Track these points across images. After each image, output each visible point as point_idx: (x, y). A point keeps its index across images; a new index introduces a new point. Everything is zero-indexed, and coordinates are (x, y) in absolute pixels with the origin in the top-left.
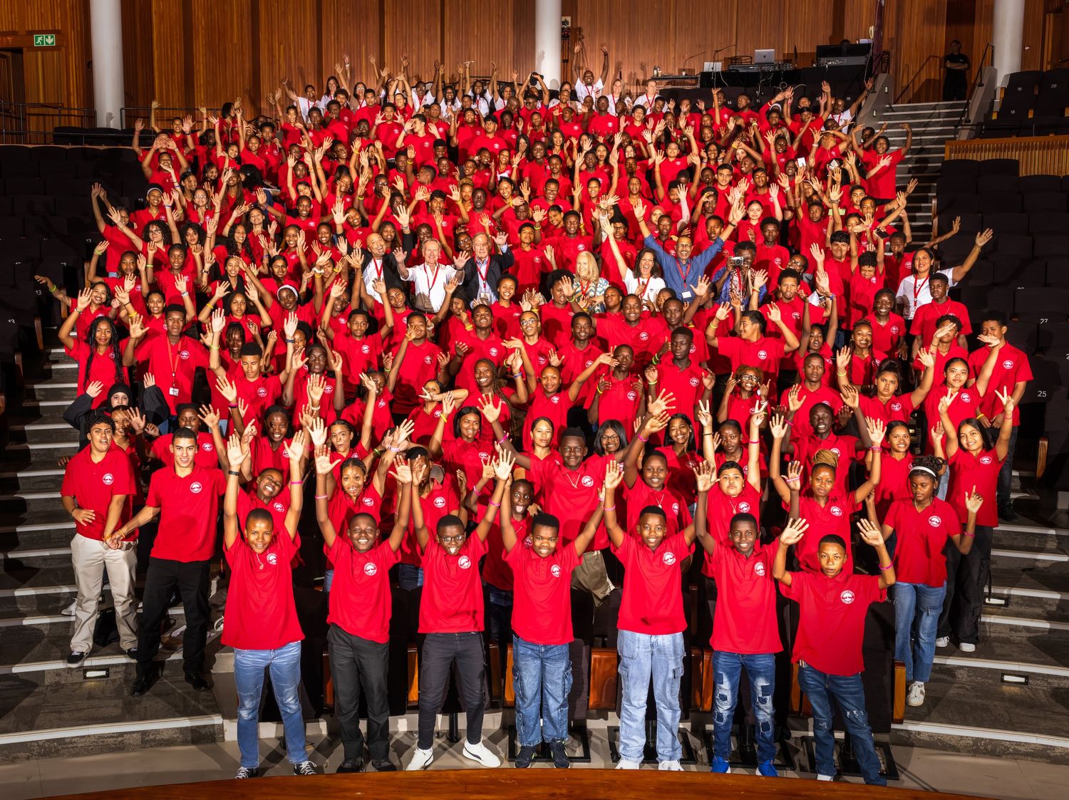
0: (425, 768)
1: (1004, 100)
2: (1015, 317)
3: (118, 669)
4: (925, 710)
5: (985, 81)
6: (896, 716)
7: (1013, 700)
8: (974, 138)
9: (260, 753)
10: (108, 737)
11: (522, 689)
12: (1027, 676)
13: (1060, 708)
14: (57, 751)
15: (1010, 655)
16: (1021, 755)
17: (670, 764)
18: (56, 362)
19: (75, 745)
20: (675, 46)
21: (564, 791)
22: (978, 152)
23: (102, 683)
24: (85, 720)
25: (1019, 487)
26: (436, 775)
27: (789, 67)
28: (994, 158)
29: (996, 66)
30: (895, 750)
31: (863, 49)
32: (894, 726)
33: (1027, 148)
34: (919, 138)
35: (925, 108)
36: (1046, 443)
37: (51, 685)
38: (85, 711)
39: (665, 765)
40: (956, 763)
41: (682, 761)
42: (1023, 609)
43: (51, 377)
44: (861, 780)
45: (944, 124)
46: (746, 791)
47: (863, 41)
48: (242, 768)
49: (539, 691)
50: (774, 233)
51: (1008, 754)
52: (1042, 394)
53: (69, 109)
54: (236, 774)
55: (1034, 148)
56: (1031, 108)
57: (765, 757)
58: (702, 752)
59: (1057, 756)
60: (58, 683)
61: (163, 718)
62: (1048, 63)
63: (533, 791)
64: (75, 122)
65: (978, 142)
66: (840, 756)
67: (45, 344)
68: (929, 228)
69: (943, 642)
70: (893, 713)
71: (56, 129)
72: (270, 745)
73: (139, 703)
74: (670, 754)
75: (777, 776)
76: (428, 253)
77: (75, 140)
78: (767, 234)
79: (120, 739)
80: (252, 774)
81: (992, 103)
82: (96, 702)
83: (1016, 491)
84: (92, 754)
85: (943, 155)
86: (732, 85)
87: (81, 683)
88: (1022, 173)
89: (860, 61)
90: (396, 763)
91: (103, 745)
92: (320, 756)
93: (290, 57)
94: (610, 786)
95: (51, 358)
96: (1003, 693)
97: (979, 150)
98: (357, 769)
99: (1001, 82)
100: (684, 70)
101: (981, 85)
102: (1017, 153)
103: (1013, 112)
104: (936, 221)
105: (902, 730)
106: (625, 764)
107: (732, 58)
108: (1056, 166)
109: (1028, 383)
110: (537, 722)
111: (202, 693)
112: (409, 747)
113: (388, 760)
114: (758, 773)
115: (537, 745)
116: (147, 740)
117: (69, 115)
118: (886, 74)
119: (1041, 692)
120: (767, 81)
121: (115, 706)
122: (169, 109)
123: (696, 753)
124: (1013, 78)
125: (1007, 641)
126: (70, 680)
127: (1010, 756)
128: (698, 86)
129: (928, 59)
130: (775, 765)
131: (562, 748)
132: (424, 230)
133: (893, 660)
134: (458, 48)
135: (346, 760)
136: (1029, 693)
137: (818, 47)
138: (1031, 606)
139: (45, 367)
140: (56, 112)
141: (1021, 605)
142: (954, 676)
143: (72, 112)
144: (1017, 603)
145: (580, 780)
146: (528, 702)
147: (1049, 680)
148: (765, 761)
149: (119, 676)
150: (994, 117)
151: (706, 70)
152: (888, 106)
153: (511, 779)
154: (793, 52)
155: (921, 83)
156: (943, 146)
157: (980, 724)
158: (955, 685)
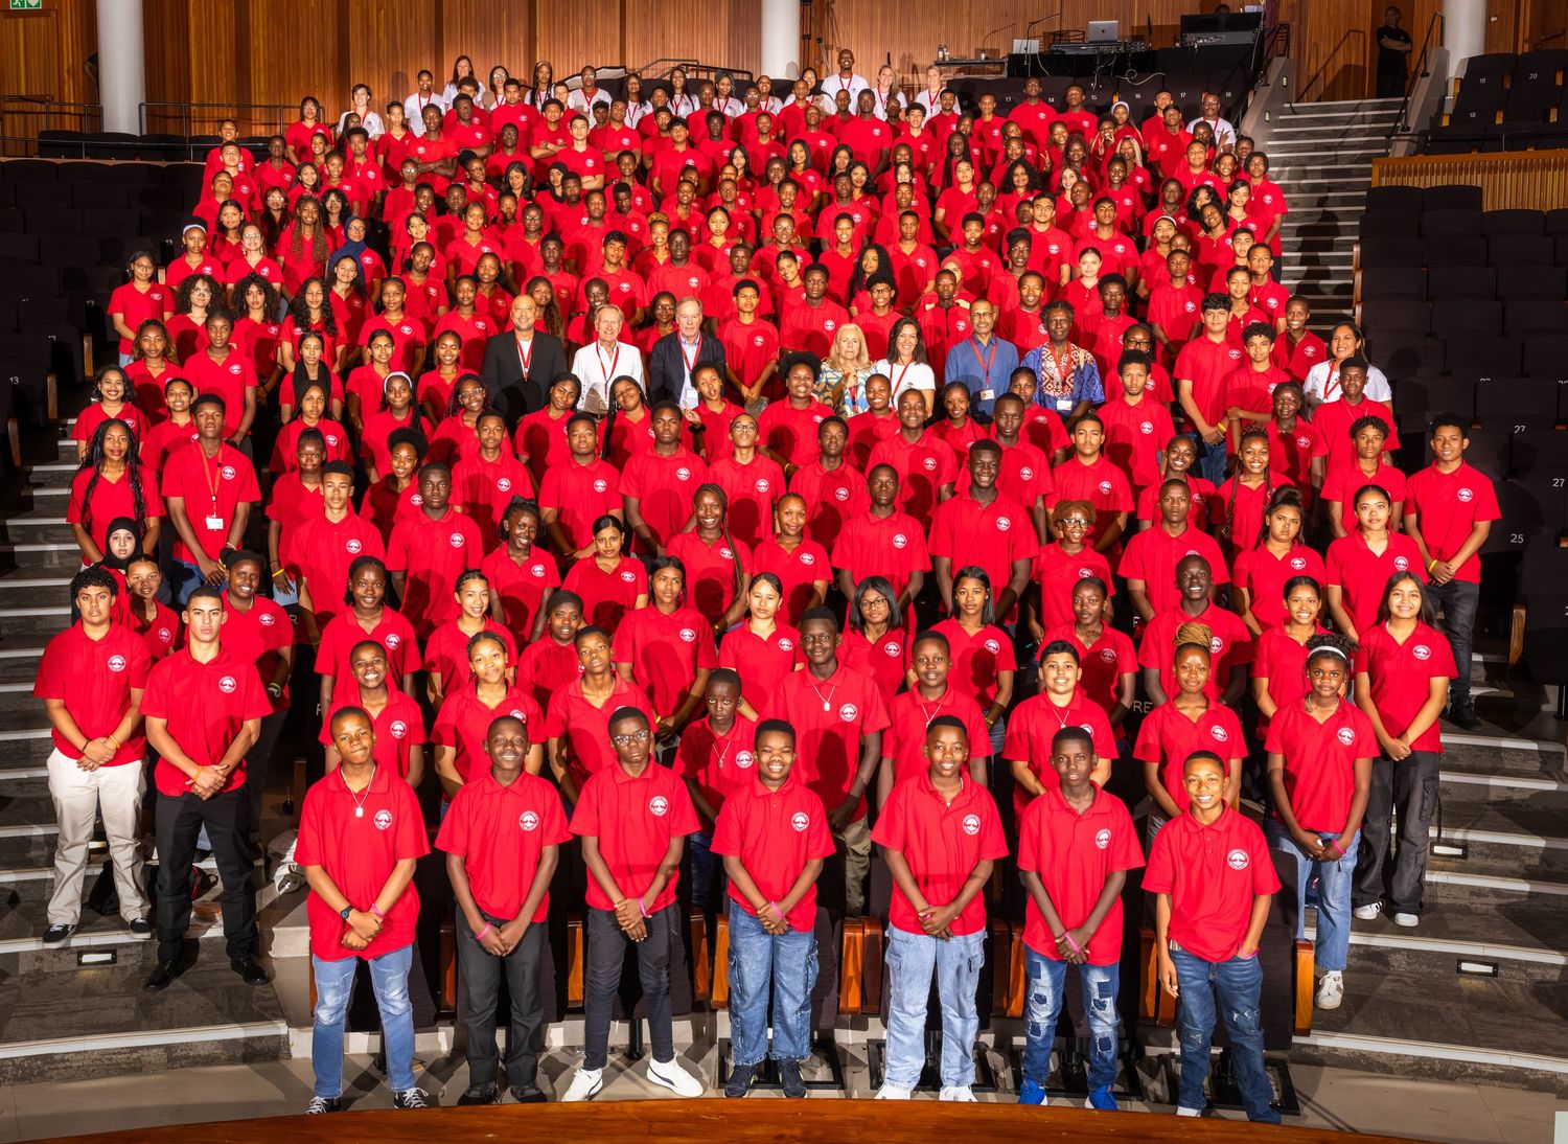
0: (590, 1097)
1: (1459, 97)
2: (1477, 423)
3: (129, 951)
4: (1343, 1015)
5: (1431, 69)
6: (1299, 1025)
7: (1475, 1000)
8: (1416, 154)
9: (344, 1076)
10: (120, 1053)
11: (741, 980)
12: (1495, 963)
13: (1546, 1012)
14: (41, 1074)
15: (1472, 933)
16: (1486, 1077)
17: (957, 1090)
18: (40, 485)
19: (68, 1064)
20: (969, 14)
21: (797, 1132)
22: (1421, 174)
23: (105, 972)
24: (79, 1028)
25: (1483, 679)
26: (607, 1107)
27: (1140, 47)
28: (1445, 184)
29: (1447, 46)
30: (1295, 1071)
31: (1250, 21)
32: (1296, 1040)
33: (1494, 169)
34: (1333, 153)
35: (1343, 108)
36: (1523, 612)
37: (27, 975)
38: (80, 1014)
39: (948, 1093)
40: (1386, 1091)
41: (975, 1088)
42: (1490, 862)
43: (32, 508)
44: (1242, 1115)
45: (1371, 133)
46: (1069, 1132)
47: (1250, 9)
48: (317, 1098)
49: (768, 984)
50: (1119, 298)
51: (1465, 1077)
52: (1517, 538)
53: (62, 103)
54: (308, 1107)
55: (1504, 169)
56: (1499, 110)
57: (1099, 1082)
58: (1006, 1074)
59: (1538, 1079)
60: (38, 972)
61: (198, 1026)
62: (1525, 41)
63: (750, 1132)
64: (70, 124)
65: (1421, 160)
66: (1212, 1080)
67: (24, 458)
68: (1349, 289)
69: (1370, 912)
70: (1294, 1020)
71: (42, 134)
72: (361, 1065)
73: (162, 1001)
74: (958, 1076)
75: (1117, 1110)
76: (603, 326)
77: (73, 151)
78: (1108, 297)
79: (135, 1056)
80: (332, 1106)
81: (1442, 101)
82: (97, 1001)
83: (1478, 685)
84: (94, 1078)
85: (1369, 179)
86: (1056, 75)
87: (74, 972)
88: (1487, 207)
89: (1245, 38)
90: (547, 1090)
91: (108, 1065)
92: (433, 1079)
93: (394, 29)
94: (866, 1124)
95: (32, 479)
96: (1460, 989)
97: (1423, 172)
98: (488, 1099)
99: (1455, 69)
100: (983, 51)
101: (1425, 74)
102: (1480, 176)
103: (1473, 115)
104: (1358, 277)
105: (1309, 1046)
106: (889, 1092)
107: (1054, 34)
108: (1537, 196)
109: (1494, 523)
110: (762, 1032)
111: (258, 987)
112: (565, 1067)
113: (534, 1086)
114: (1088, 1105)
115: (759, 1064)
116: (175, 1058)
117: (61, 113)
118: (1283, 59)
119: (1517, 988)
120: (1106, 67)
121: (126, 1007)
122: (213, 105)
123: (997, 1074)
124: (1473, 64)
125: (1465, 911)
126: (58, 967)
127: (1468, 1080)
128: (1005, 75)
129: (1347, 36)
130: (1114, 1093)
131: (795, 1068)
132: (595, 289)
133: (1295, 941)
134: (645, 16)
135: (473, 1086)
136: (1499, 988)
137: (1184, 19)
138: (1502, 858)
139: (24, 493)
140: (43, 108)
141: (1487, 856)
142: (1387, 964)
143: (67, 109)
144: (1481, 854)
145: (822, 1115)
146: (749, 1000)
147: (1529, 970)
148: (1099, 1086)
149: (132, 961)
150: (1446, 122)
151: (1016, 51)
152: (1287, 105)
153: (718, 1114)
154: (1146, 24)
155: (1336, 71)
156: (1370, 166)
157: (1425, 1036)
158: (1388, 977)
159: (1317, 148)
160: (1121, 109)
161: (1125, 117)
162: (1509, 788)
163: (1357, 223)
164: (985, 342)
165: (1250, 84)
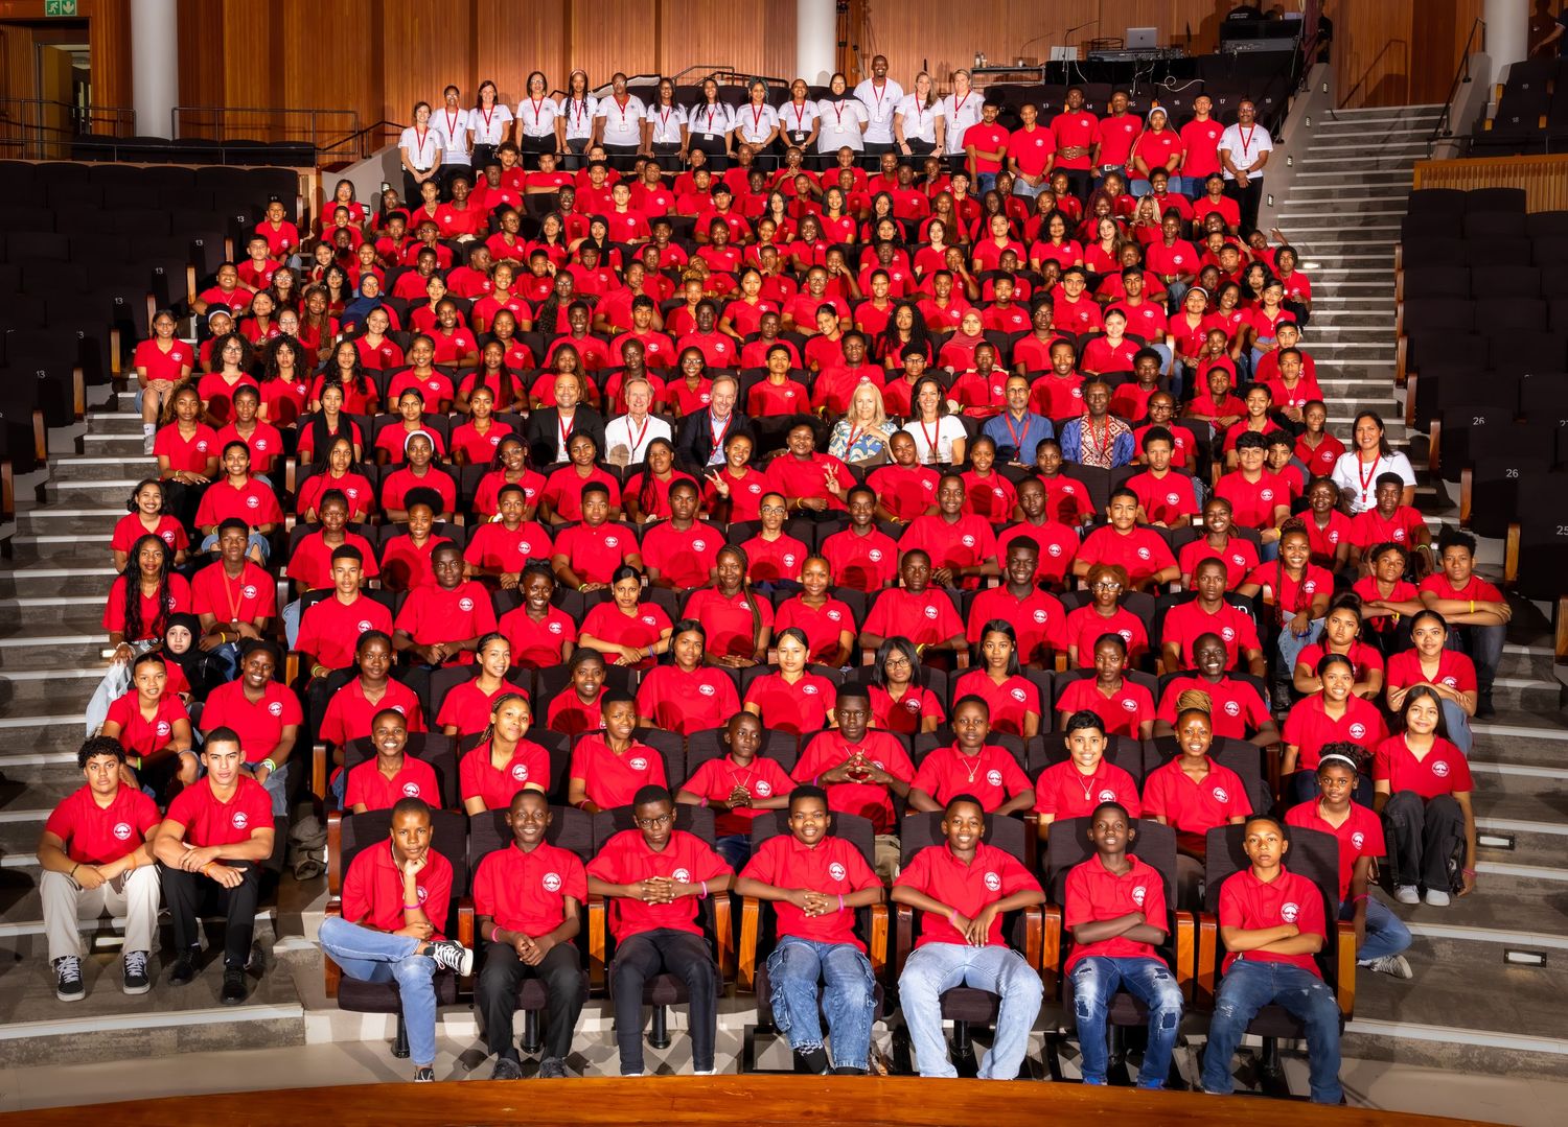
1: (1502, 103)
4: (1386, 1004)
5: (1473, 75)
7: (1524, 991)
8: (1458, 157)
10: (125, 1035)
12: (1543, 953)
14: (47, 1056)
15: (1519, 923)
16: (1536, 1071)
18: (65, 479)
20: (1007, 23)
21: (825, 1108)
22: (1464, 177)
24: (91, 1009)
25: (1530, 671)
27: (1179, 54)
28: (1488, 186)
29: (1489, 52)
31: (1290, 29)
33: (1537, 171)
34: (1375, 158)
35: (1384, 115)
40: (1437, 1083)
42: (1538, 853)
43: (56, 501)
45: (1413, 138)
46: (1105, 1110)
47: (1290, 16)
50: (1152, 372)
51: (1516, 1070)
55: (1548, 171)
56: (1543, 114)
63: (776, 1108)
64: (104, 129)
65: (1464, 163)
69: (1410, 895)
76: (633, 399)
77: (106, 154)
78: (1142, 371)
79: (144, 1038)
81: (1485, 107)
82: (109, 983)
84: (101, 1061)
85: (1411, 184)
86: (1094, 81)
88: (1531, 208)
89: (1284, 44)
91: (117, 1048)
93: (429, 37)
95: (57, 473)
96: (1507, 979)
97: (1466, 174)
99: (1498, 75)
100: (1021, 58)
101: (1467, 80)
102: (1523, 179)
103: (1516, 120)
104: (1400, 279)
107: (1092, 42)
116: (186, 1041)
118: (1325, 65)
120: (1145, 74)
122: (247, 111)
124: (1516, 70)
125: (1512, 902)
127: (1518, 1073)
128: (1042, 82)
129: (1388, 45)
134: (681, 24)
136: (1549, 979)
137: (1223, 24)
138: (1548, 848)
141: (1535, 847)
142: (1431, 953)
143: (100, 114)
144: (1528, 844)
145: (850, 1092)
150: (1488, 126)
151: (1054, 58)
152: (1328, 112)
153: (743, 1091)
154: (1185, 33)
155: (1378, 81)
156: (1412, 171)
157: (1472, 1024)
158: (1434, 967)
159: (1358, 153)
160: (1158, 114)
161: (1162, 122)
162: (1556, 779)
163: (1399, 227)
164: (1019, 417)
165: (1291, 90)
